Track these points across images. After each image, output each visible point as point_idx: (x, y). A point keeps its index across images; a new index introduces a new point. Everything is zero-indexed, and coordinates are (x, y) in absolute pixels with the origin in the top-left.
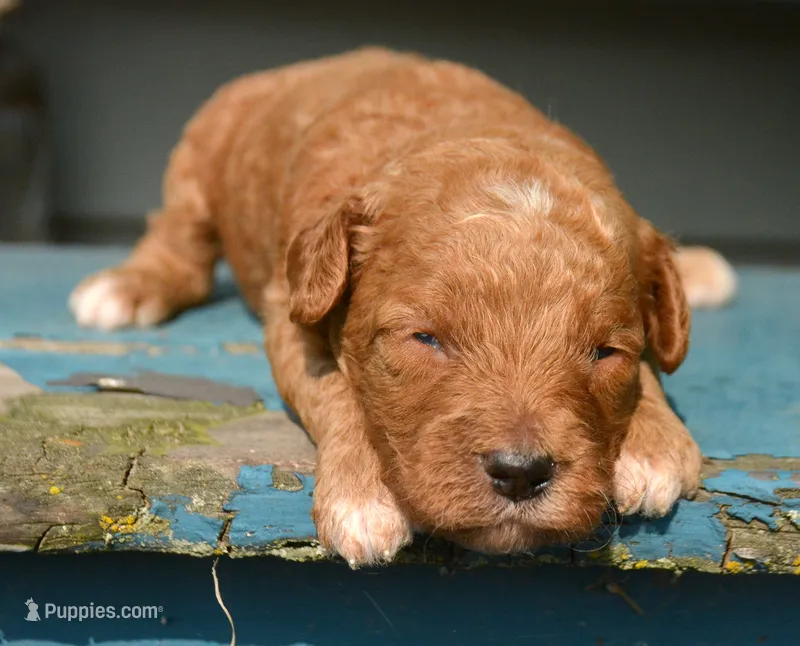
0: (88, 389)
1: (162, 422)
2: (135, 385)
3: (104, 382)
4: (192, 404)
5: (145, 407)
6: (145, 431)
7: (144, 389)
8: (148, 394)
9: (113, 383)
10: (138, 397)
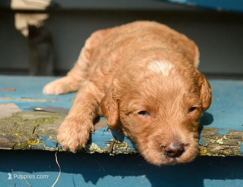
0: (34, 110)
1: (47, 118)
2: (45, 109)
3: (37, 109)
4: (56, 114)
6: (42, 121)
7: (46, 111)
8: (47, 111)
9: (39, 109)
10: (45, 112)
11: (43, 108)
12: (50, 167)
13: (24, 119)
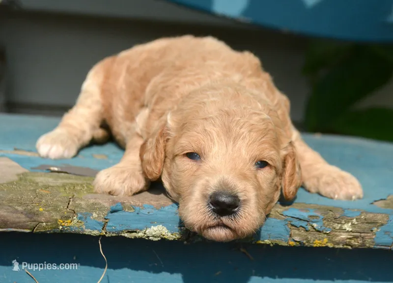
0: (47, 171)
4: (87, 178)
5: (70, 178)
9: (56, 169)
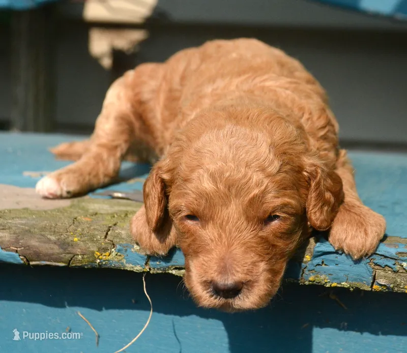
0: (108, 197)
3: (116, 195)
6: (123, 216)
7: (130, 198)
8: (133, 200)
9: (120, 195)
10: (129, 201)
11: (126, 194)
12: (133, 301)
13: (91, 211)
